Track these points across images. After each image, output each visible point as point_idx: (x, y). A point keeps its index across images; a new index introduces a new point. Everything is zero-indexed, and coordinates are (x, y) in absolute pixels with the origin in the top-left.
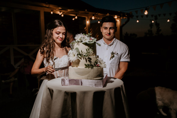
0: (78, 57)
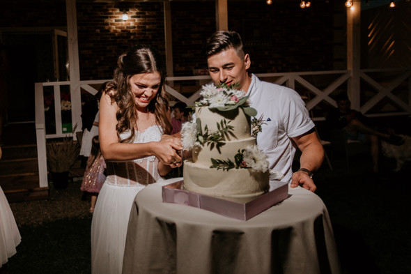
0: (198, 140)
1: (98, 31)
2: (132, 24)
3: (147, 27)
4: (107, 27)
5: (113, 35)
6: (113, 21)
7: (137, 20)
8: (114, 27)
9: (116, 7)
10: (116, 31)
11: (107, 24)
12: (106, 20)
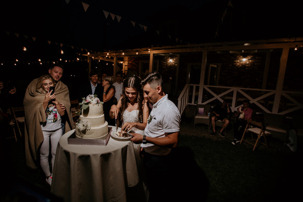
1: (231, 65)
2: (248, 63)
3: (256, 64)
4: (235, 64)
5: (237, 67)
6: (239, 61)
7: (250, 61)
8: (238, 64)
9: (241, 55)
10: (239, 66)
11: (235, 62)
12: (235, 61)
